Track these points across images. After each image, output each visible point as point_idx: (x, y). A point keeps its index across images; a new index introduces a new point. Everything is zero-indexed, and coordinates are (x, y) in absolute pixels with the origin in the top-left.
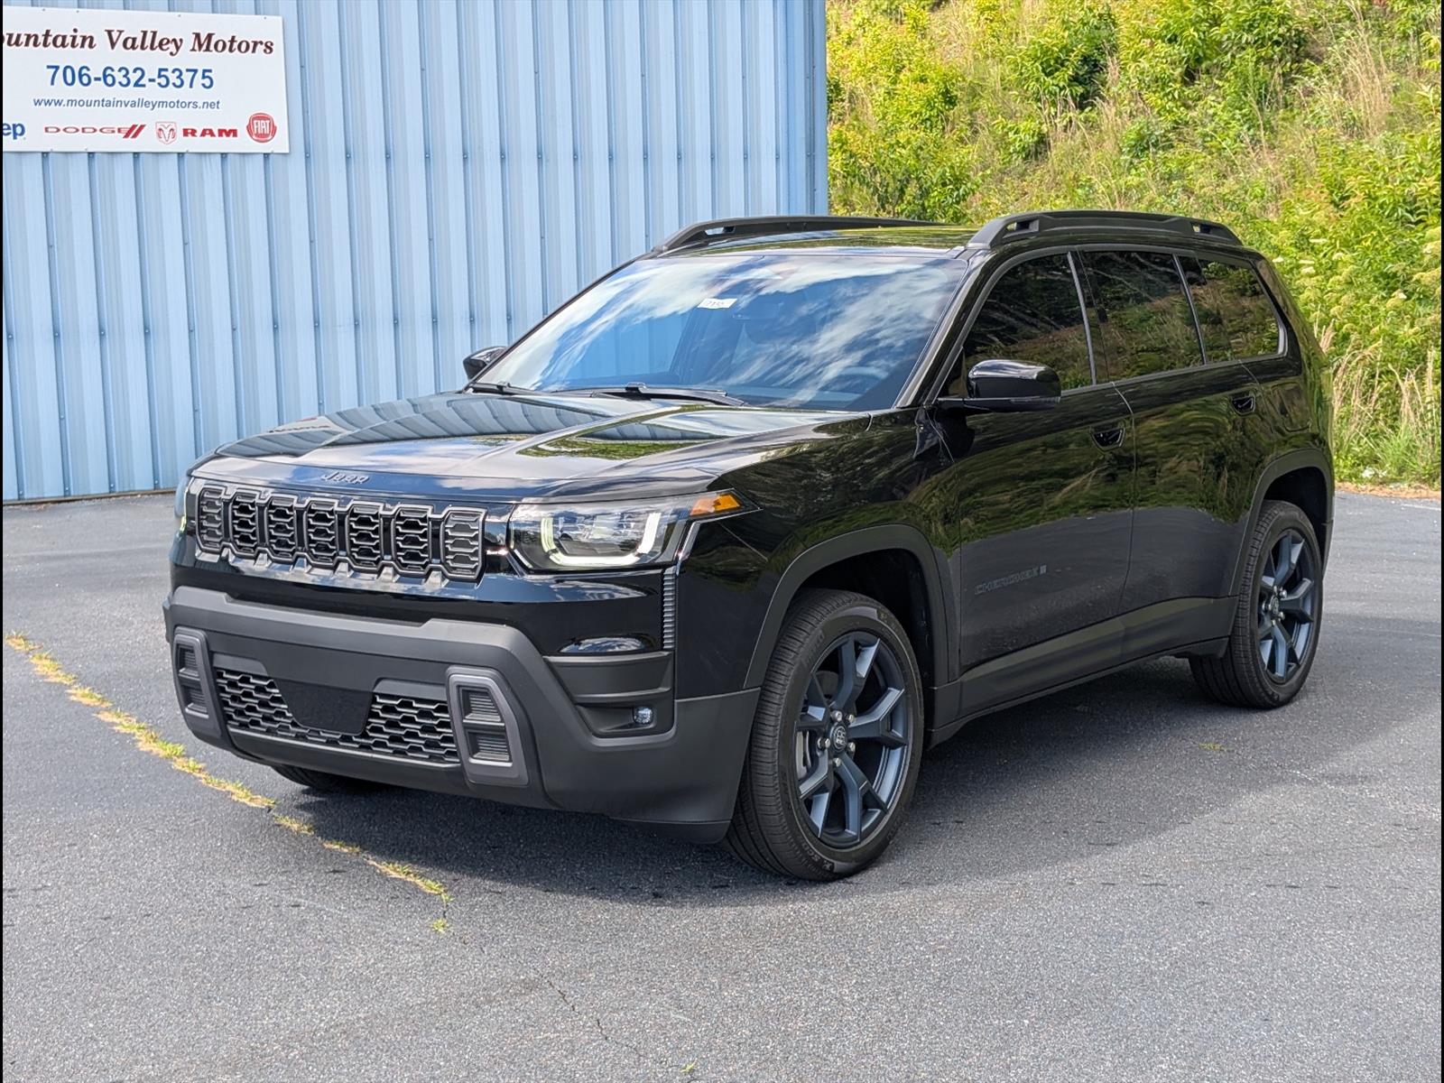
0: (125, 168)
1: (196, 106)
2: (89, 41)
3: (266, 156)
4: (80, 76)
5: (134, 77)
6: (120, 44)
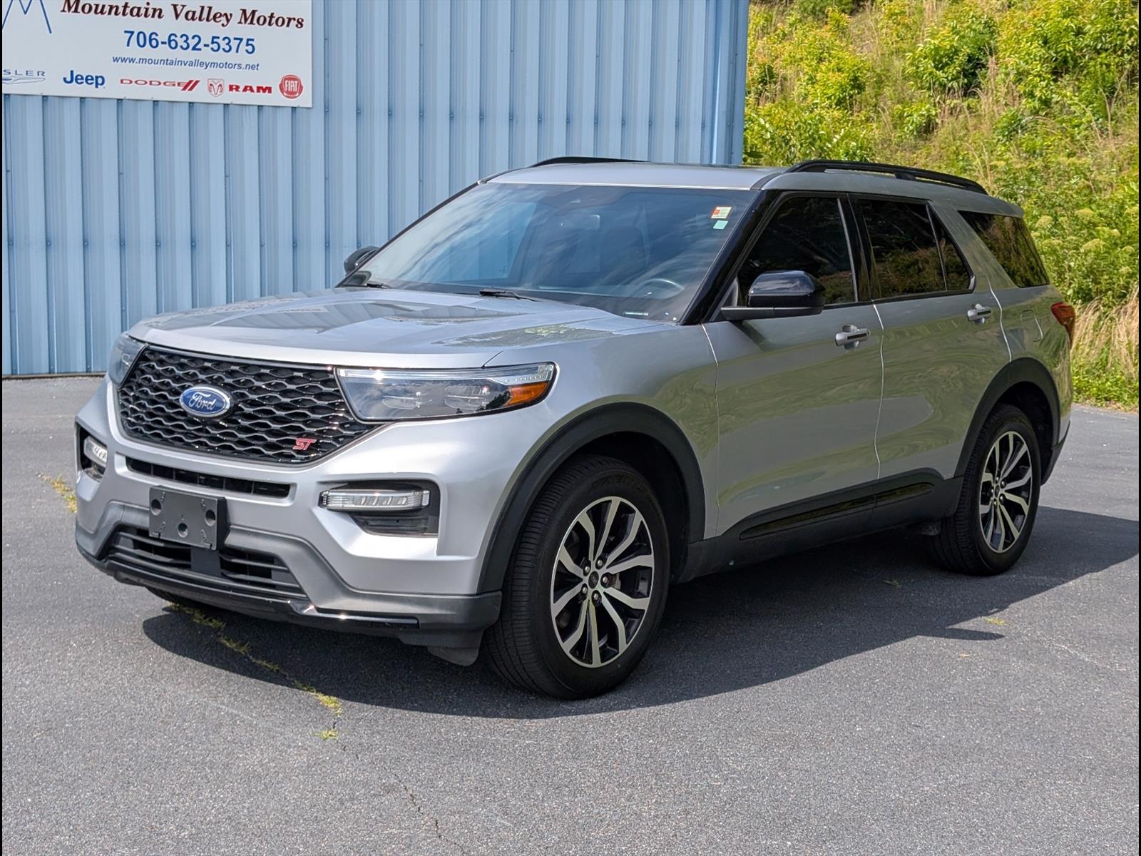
0: (181, 115)
1: (240, 67)
2: (158, 13)
3: (294, 109)
4: (150, 40)
5: (192, 42)
6: (182, 16)
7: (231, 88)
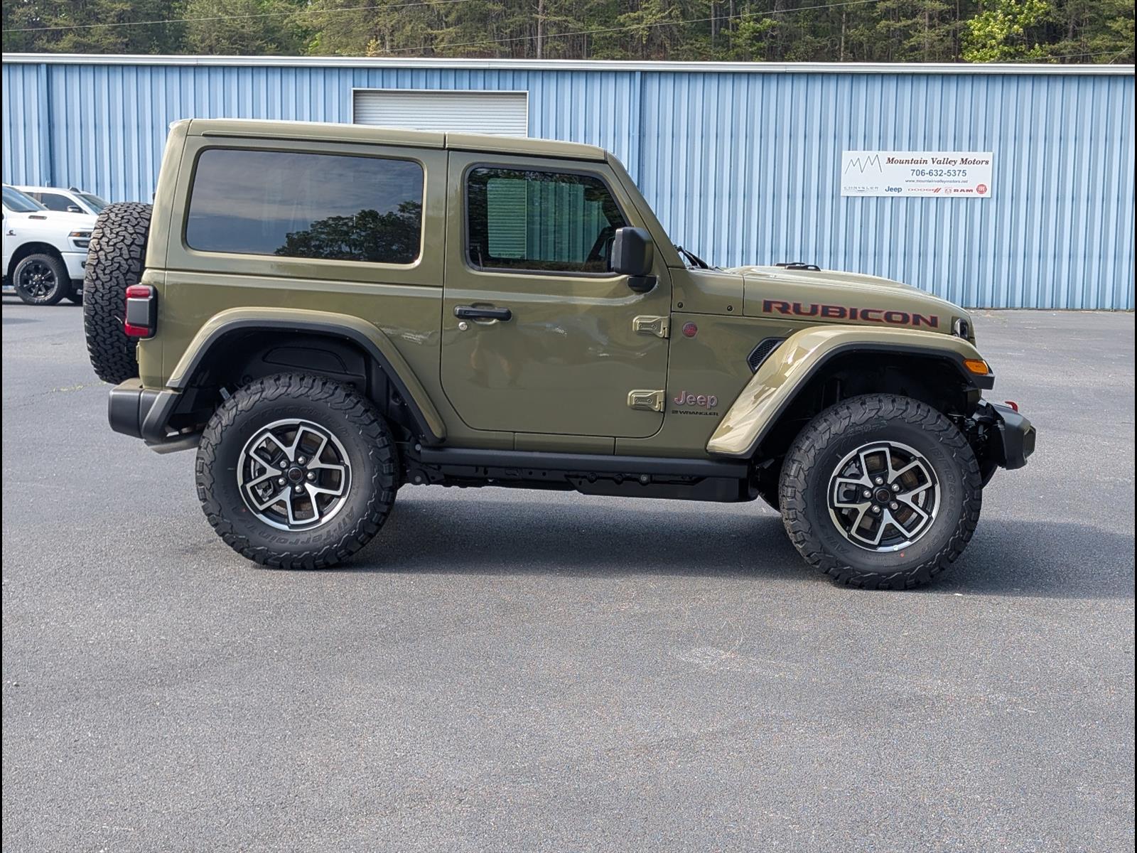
0: (933, 204)
1: (959, 182)
2: (926, 162)
3: (982, 199)
4: (922, 173)
5: (939, 173)
6: (936, 162)
7: (955, 191)
